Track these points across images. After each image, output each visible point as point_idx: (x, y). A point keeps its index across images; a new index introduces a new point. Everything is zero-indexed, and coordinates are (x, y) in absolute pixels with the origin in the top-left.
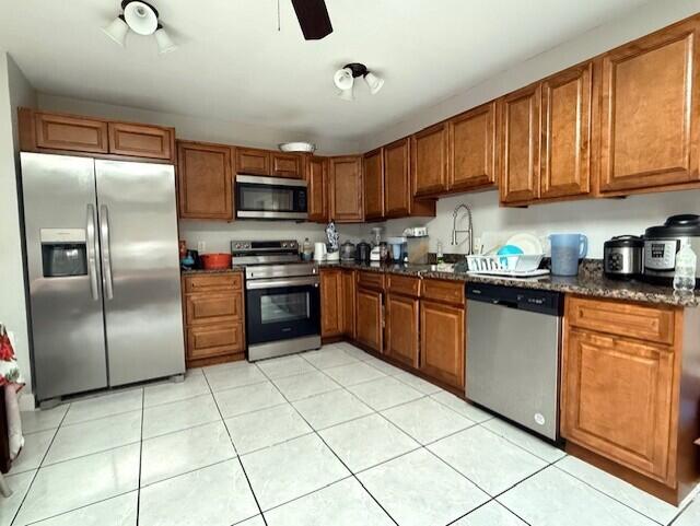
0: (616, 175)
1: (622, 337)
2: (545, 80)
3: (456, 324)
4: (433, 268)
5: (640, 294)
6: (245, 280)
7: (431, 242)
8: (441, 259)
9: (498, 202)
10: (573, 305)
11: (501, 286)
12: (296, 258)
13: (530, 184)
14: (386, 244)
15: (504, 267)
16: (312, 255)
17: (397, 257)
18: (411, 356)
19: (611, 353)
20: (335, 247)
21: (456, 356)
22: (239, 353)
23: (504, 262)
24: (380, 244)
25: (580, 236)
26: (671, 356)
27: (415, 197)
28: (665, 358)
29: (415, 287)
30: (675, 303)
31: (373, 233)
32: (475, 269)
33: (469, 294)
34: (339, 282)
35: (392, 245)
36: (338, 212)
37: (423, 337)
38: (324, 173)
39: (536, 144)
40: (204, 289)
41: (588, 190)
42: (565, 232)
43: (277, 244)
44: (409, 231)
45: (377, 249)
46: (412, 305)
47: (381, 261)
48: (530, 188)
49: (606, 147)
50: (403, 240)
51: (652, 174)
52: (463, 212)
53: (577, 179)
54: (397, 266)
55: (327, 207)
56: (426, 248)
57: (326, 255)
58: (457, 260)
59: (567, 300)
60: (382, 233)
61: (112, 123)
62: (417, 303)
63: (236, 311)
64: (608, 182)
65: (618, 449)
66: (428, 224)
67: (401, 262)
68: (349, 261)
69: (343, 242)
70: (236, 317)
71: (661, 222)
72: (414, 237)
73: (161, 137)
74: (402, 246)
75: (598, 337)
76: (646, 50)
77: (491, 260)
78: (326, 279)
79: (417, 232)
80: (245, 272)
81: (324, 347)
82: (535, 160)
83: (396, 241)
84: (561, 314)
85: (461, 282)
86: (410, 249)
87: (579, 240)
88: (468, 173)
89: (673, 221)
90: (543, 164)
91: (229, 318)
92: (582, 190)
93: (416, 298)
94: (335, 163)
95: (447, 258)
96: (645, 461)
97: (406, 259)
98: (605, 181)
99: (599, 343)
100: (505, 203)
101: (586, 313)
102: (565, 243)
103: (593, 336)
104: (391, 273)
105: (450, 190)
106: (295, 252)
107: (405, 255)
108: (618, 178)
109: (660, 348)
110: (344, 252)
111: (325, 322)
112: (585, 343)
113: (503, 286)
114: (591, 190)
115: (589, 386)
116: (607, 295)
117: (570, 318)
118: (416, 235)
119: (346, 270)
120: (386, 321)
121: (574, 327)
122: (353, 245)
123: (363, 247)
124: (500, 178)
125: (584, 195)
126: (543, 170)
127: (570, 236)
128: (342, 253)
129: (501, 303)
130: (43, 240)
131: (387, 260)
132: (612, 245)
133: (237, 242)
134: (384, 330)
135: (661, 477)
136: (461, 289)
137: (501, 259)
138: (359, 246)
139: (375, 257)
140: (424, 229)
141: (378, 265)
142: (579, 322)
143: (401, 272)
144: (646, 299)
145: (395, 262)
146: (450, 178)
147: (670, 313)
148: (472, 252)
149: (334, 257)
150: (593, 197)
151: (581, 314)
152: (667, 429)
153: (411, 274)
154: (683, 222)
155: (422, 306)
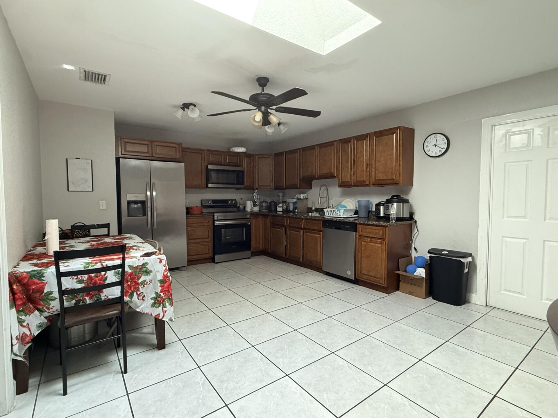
0: (376, 179)
1: (373, 238)
2: (354, 137)
3: (319, 239)
4: (310, 214)
5: (377, 222)
6: (214, 221)
7: (309, 201)
8: (314, 210)
9: (337, 185)
10: (359, 227)
11: (336, 221)
12: (235, 209)
13: (349, 179)
14: (286, 202)
15: (339, 214)
16: (245, 207)
17: (291, 209)
18: (299, 256)
19: (370, 244)
20: (257, 203)
21: (319, 253)
22: (209, 258)
23: (339, 212)
24: (283, 202)
25: (369, 201)
26: (385, 242)
27: (301, 179)
28: (383, 243)
29: (301, 223)
30: (385, 225)
31: (279, 196)
32: (328, 214)
33: (324, 226)
34: (261, 223)
35: (289, 203)
36: (260, 184)
37: (305, 246)
38: (252, 163)
39: (351, 162)
40: (194, 225)
41: (368, 184)
42: (364, 199)
43: (226, 201)
44: (298, 196)
45: (281, 205)
46: (300, 232)
47: (283, 211)
48: (349, 181)
49: (373, 168)
50: (295, 200)
51: (386, 180)
52: (323, 188)
53: (365, 179)
54: (291, 214)
55: (254, 182)
56: (307, 205)
57: (252, 208)
58: (321, 211)
59: (358, 225)
60: (283, 196)
61: (154, 141)
62: (302, 230)
63: (209, 236)
64: (374, 181)
65: (372, 278)
66: (308, 193)
67: (294, 212)
68: (265, 211)
69: (262, 201)
70: (209, 239)
71: (389, 197)
72: (301, 199)
73: (175, 147)
74: (294, 203)
75: (366, 239)
76: (384, 135)
77: (334, 211)
78: (254, 221)
79: (302, 196)
80: (214, 216)
81: (252, 257)
82: (351, 169)
83: (291, 201)
84: (356, 231)
85: (321, 220)
86: (299, 205)
87: (369, 203)
88: (325, 171)
89: (393, 197)
90: (354, 171)
91: (205, 240)
92: (366, 183)
93: (301, 229)
94: (258, 158)
95: (317, 210)
96: (379, 280)
97: (296, 211)
98: (373, 181)
99: (366, 241)
100: (340, 186)
101: (363, 230)
102: (363, 204)
103: (365, 238)
104: (290, 217)
105: (318, 178)
106: (235, 206)
107: (296, 208)
108: (377, 180)
109: (382, 240)
110: (262, 206)
111: (253, 244)
112: (363, 241)
113: (337, 221)
114: (369, 183)
115: (364, 257)
116: (368, 223)
117: (359, 233)
118: (302, 198)
119: (265, 216)
120: (286, 241)
121: (360, 236)
122: (267, 202)
123: (273, 204)
124: (338, 175)
125: (367, 185)
126: (354, 174)
127: (366, 201)
128: (261, 207)
129: (336, 228)
130: (128, 200)
131: (286, 211)
132: (378, 205)
133: (205, 200)
134: (285, 246)
135: (383, 284)
136: (321, 223)
137: (338, 210)
138: (271, 203)
139: (279, 209)
140: (306, 195)
141: (281, 213)
142: (361, 233)
143: (295, 216)
144: (378, 224)
145: (291, 212)
146: (318, 172)
147: (384, 228)
148: (328, 207)
149: (256, 209)
150: (370, 186)
151: (362, 231)
152: (384, 266)
153: (299, 217)
154: (395, 198)
155: (304, 232)
